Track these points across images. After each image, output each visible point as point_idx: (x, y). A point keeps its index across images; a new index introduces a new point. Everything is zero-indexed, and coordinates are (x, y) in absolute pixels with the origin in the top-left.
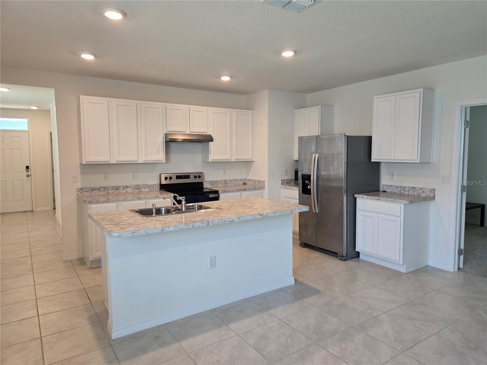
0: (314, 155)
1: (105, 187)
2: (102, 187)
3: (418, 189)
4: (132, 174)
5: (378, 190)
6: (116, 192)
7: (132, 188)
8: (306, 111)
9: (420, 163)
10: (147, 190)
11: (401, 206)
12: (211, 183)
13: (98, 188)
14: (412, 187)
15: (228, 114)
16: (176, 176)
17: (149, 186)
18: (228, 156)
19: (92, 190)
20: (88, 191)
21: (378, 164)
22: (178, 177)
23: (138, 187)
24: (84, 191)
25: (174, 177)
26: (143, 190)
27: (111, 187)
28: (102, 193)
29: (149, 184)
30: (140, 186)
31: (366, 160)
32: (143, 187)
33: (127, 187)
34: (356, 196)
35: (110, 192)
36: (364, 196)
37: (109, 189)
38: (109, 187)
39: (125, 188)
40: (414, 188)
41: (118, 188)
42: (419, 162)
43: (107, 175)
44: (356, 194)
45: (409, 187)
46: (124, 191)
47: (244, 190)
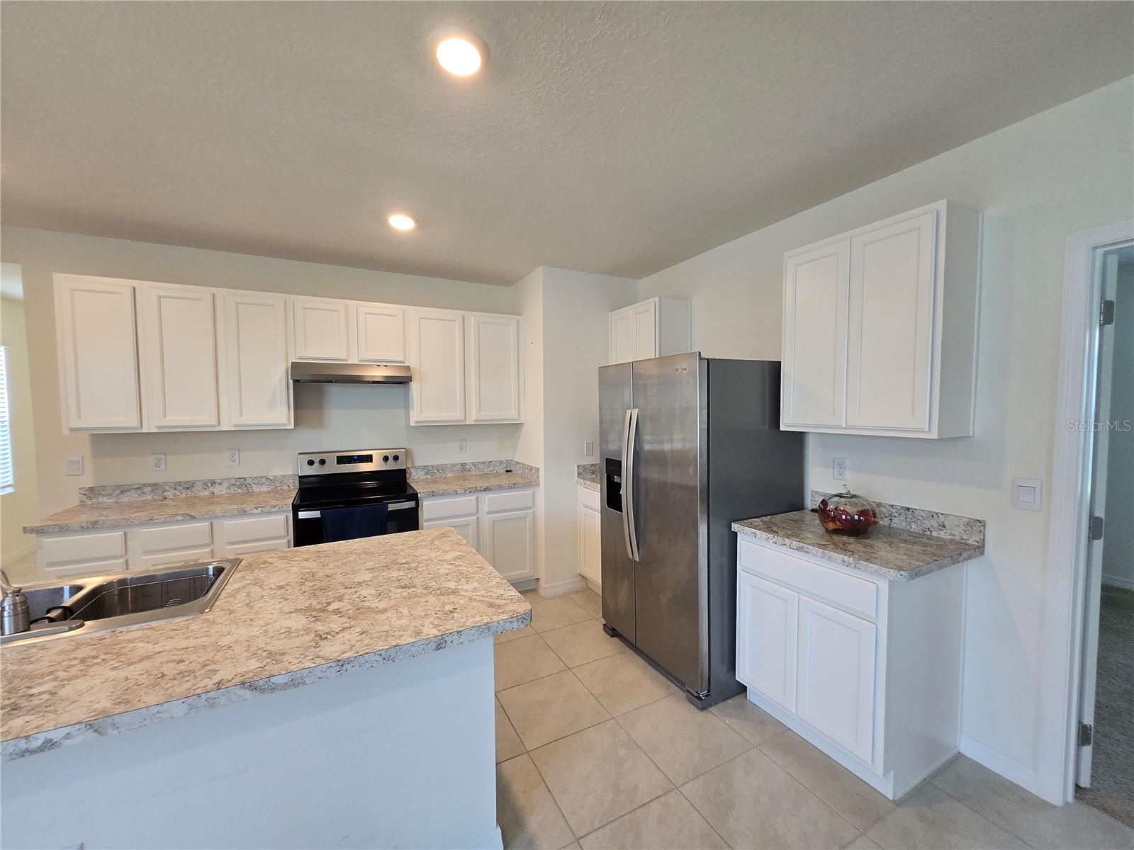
0: (629, 412)
1: (156, 485)
2: (150, 485)
3: (922, 514)
4: (227, 454)
5: (798, 506)
6: (183, 496)
7: (226, 485)
8: (630, 311)
9: (940, 440)
10: (264, 489)
11: (877, 587)
12: (428, 470)
13: (137, 486)
14: (902, 508)
15: (457, 323)
16: (337, 457)
17: (271, 481)
18: (458, 414)
19: (122, 492)
20: (110, 495)
21: (797, 439)
22: (341, 460)
23: (242, 482)
24: (100, 494)
25: (331, 460)
26: (256, 489)
27: (170, 484)
28: (149, 498)
29: (271, 474)
30: (249, 481)
31: (766, 427)
32: (256, 482)
33: (213, 483)
34: (735, 527)
35: (169, 494)
36: (757, 532)
37: (167, 487)
38: (167, 484)
39: (209, 485)
40: (908, 509)
41: (189, 486)
42: (934, 435)
43: (163, 457)
44: (736, 521)
45: (892, 506)
46: (206, 493)
47: (485, 490)
